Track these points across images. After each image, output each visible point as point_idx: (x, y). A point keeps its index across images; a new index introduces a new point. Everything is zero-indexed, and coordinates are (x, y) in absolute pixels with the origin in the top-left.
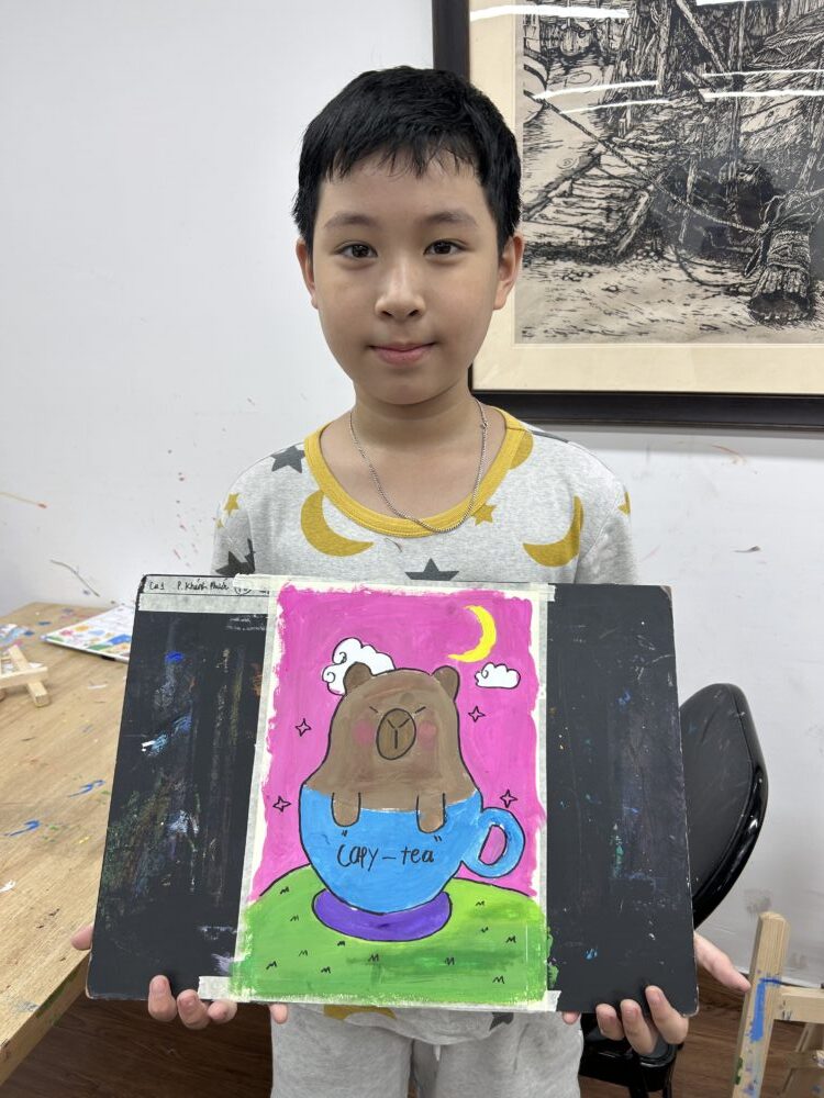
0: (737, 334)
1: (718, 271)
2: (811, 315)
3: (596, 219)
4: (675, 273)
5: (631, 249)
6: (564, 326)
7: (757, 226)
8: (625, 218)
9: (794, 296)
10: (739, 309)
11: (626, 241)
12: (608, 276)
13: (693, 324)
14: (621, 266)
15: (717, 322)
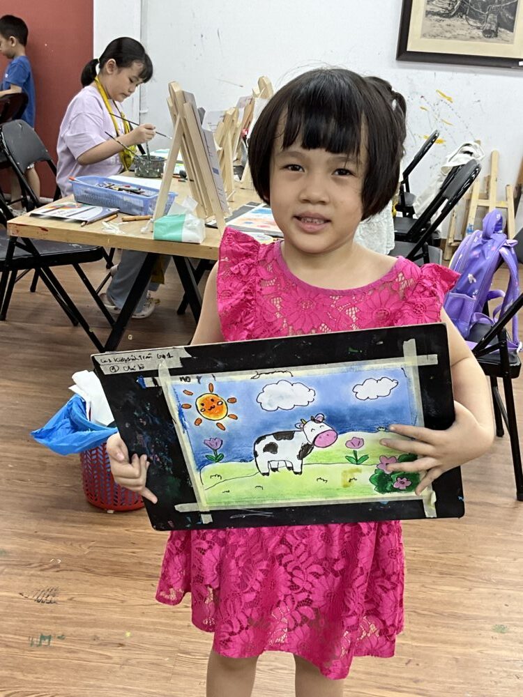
0: (478, 40)
1: (475, 22)
2: (496, 36)
3: (446, 6)
4: (465, 22)
5: (454, 15)
6: (434, 35)
7: (484, 11)
8: (454, 7)
9: (493, 31)
10: (480, 33)
11: (453, 13)
12: (447, 21)
13: (468, 36)
14: (452, 19)
15: (474, 36)
